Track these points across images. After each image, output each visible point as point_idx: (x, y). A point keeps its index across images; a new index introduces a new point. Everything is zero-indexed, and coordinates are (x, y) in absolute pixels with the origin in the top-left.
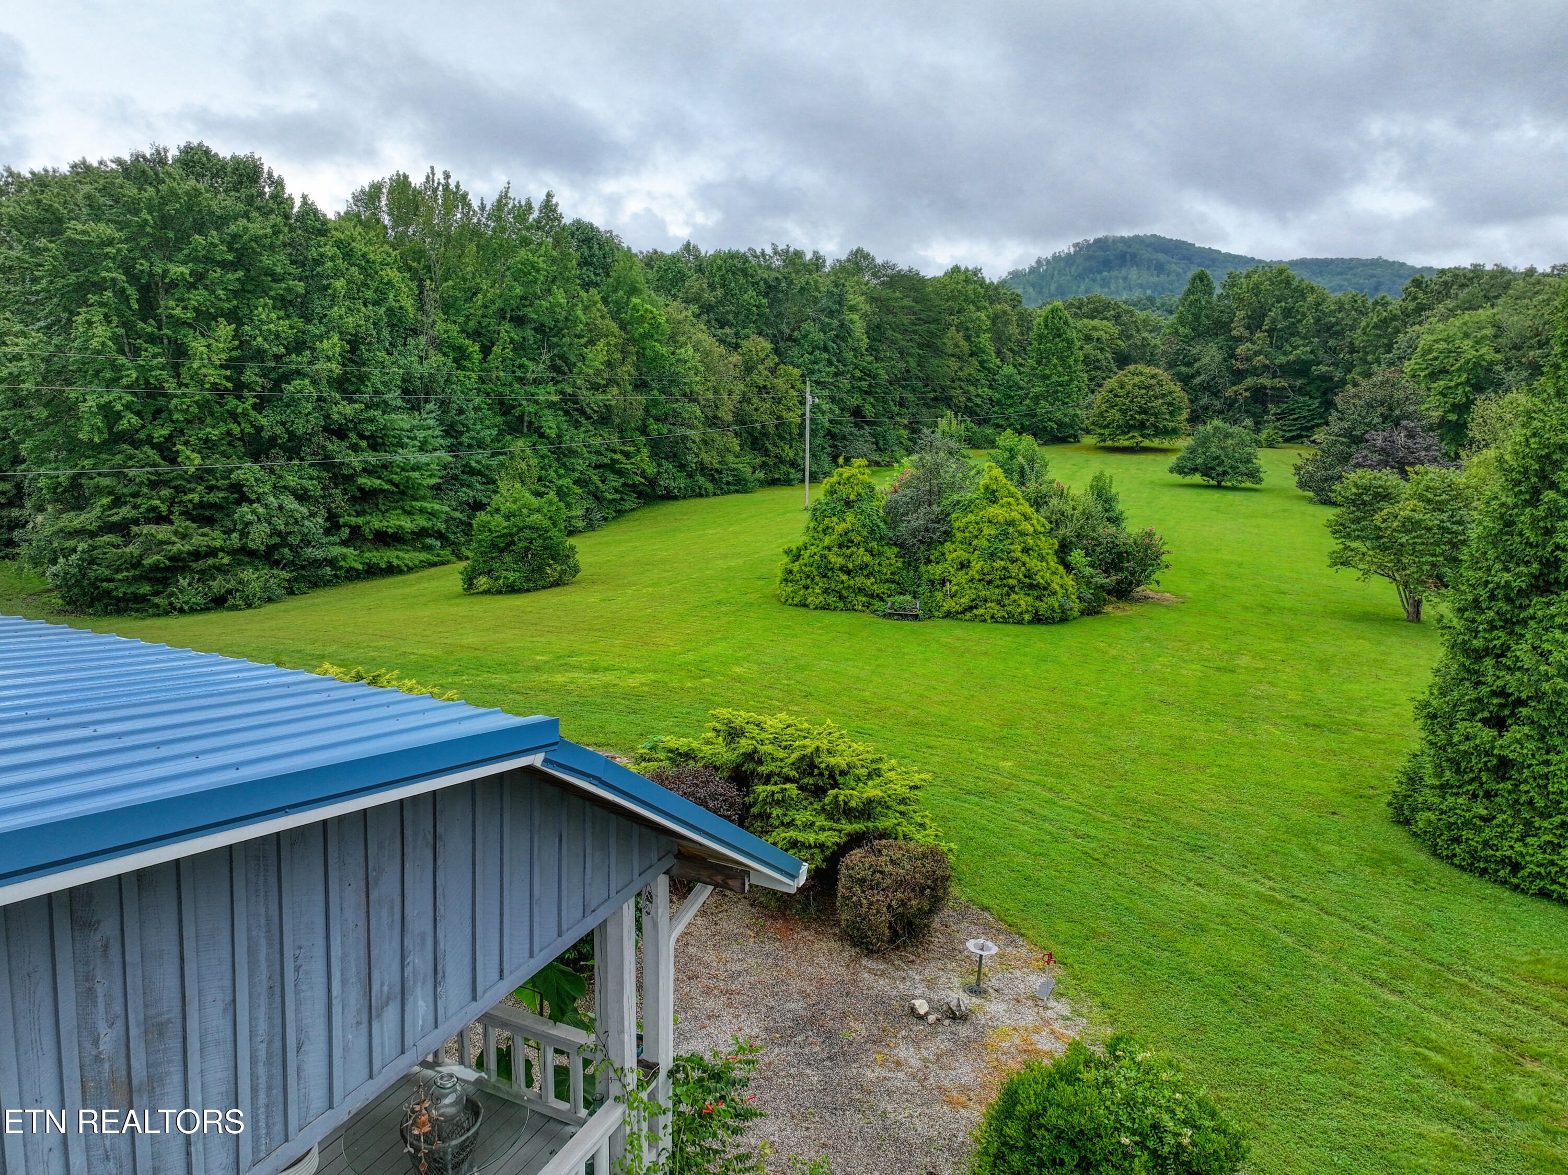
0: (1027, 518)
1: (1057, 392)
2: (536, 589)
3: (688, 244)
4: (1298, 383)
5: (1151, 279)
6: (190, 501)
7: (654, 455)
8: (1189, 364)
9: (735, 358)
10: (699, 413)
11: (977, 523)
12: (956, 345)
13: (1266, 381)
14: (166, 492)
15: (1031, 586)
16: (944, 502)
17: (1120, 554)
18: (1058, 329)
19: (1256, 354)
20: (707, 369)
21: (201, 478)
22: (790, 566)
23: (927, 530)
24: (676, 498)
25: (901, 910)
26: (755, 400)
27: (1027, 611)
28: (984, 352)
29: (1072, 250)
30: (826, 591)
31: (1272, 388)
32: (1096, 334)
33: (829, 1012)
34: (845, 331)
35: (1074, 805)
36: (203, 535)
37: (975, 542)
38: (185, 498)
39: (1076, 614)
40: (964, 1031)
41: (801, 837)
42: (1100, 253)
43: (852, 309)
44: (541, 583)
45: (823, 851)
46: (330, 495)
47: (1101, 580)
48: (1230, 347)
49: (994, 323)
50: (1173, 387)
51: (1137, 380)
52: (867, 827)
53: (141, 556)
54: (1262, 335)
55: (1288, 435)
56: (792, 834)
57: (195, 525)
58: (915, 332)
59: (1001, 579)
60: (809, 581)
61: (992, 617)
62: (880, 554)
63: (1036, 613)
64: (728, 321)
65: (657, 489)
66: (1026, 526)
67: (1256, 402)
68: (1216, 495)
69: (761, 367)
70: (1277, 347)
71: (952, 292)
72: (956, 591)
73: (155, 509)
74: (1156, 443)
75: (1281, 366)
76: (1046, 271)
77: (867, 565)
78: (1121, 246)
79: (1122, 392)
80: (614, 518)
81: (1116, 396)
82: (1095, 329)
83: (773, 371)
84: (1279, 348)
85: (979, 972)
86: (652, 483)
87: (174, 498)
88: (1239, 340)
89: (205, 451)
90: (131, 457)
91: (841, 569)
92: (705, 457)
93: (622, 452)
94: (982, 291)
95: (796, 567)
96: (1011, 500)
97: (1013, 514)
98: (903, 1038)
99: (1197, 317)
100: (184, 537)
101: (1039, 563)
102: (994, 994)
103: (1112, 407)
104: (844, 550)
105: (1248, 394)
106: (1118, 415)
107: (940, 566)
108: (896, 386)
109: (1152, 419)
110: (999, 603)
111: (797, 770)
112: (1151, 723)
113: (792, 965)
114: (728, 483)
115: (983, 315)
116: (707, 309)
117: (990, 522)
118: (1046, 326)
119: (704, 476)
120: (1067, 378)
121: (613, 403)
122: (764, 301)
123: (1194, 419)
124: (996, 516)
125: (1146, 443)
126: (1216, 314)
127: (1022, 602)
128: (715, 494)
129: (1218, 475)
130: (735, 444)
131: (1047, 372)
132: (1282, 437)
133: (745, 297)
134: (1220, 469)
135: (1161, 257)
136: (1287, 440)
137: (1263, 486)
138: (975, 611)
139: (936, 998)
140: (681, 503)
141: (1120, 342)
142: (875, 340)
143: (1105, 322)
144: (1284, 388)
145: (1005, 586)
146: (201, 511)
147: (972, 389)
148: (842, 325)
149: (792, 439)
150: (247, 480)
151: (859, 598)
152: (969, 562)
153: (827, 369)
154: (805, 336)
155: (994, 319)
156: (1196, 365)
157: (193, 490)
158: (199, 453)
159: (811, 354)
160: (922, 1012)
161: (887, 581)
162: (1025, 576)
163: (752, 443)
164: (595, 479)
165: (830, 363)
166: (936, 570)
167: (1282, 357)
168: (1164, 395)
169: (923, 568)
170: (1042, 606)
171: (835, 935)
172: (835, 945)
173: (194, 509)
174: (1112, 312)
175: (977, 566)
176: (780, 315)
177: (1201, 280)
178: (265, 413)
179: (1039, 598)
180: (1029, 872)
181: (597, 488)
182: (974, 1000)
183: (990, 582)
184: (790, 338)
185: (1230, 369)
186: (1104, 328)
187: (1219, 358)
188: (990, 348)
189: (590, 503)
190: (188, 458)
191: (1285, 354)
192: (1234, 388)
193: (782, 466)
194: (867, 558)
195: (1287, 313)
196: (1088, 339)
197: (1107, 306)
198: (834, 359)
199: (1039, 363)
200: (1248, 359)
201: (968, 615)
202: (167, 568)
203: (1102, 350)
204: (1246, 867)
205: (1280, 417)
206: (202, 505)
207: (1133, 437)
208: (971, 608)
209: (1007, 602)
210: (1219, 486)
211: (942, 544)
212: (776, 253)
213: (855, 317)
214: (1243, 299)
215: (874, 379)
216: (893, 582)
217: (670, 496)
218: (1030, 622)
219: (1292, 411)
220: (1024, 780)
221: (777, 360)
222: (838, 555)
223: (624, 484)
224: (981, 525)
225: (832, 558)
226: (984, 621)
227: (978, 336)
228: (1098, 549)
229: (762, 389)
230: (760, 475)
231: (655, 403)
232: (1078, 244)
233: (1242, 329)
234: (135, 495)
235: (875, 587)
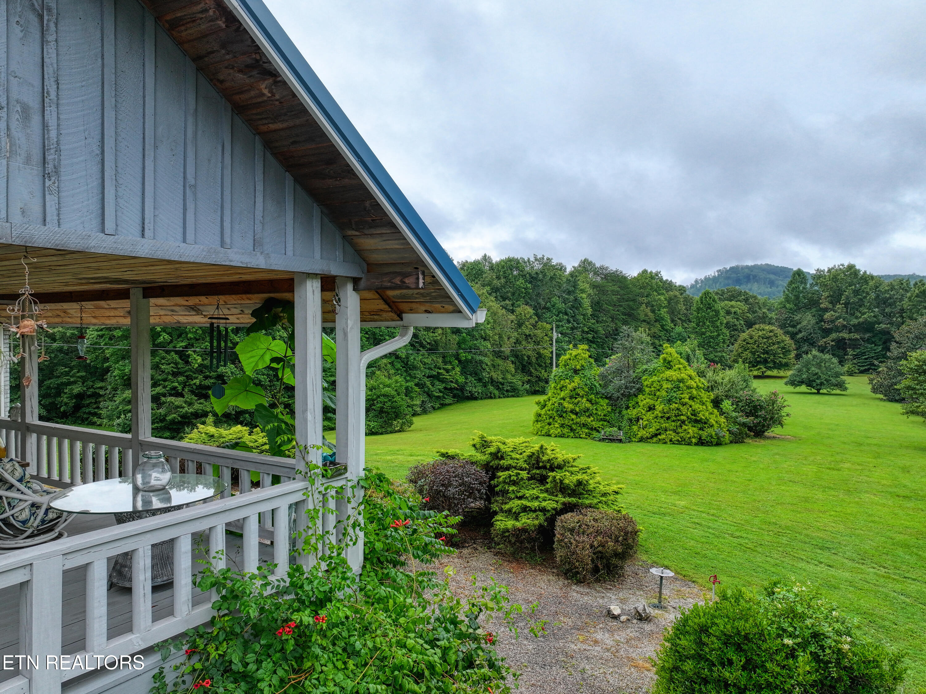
0: (691, 378)
1: (710, 342)
2: (387, 433)
3: (485, 255)
4: (867, 336)
5: (767, 290)
6: (195, 384)
7: (463, 372)
8: (794, 326)
9: (512, 317)
10: (489, 346)
11: (659, 382)
12: (646, 315)
13: (845, 335)
14: (181, 379)
15: (696, 421)
16: (637, 371)
17: (755, 407)
18: (709, 304)
19: (838, 318)
20: (495, 322)
21: (201, 371)
22: (540, 411)
23: (626, 388)
24: (476, 399)
25: (600, 549)
26: (524, 343)
27: (694, 437)
28: (663, 320)
29: (716, 274)
30: (562, 426)
31: (849, 339)
32: (733, 310)
33: (545, 611)
34: (577, 304)
35: (729, 522)
36: (200, 403)
37: (658, 393)
38: (192, 382)
39: (727, 441)
40: (648, 627)
41: (529, 504)
42: (733, 275)
43: (583, 291)
44: (389, 429)
45: (545, 515)
46: (274, 385)
47: (744, 420)
48: (820, 315)
49: (669, 303)
50: (784, 337)
51: (760, 333)
52: (578, 502)
53: (166, 415)
54: (840, 306)
55: (862, 368)
56: (524, 502)
57: (196, 398)
58: (621, 306)
59: (675, 416)
60: (551, 420)
61: (671, 441)
62: (597, 403)
63: (700, 439)
64: (508, 297)
65: (465, 392)
66: (692, 383)
67: (839, 349)
68: (817, 397)
69: (527, 323)
70: (851, 314)
71: (643, 283)
72: (646, 425)
73: (175, 388)
74: (775, 373)
75: (854, 326)
76: (701, 287)
77: (588, 410)
78: (746, 270)
79: (751, 341)
80: (439, 408)
81: (748, 343)
82: (732, 306)
83: (534, 326)
84: (852, 314)
85: (660, 597)
86: (462, 389)
87: (186, 382)
88: (826, 310)
89: (204, 356)
90: (163, 358)
91: (572, 411)
92: (494, 375)
93: (444, 369)
94: (661, 284)
95: (543, 412)
96: (681, 366)
97: (682, 375)
98: (601, 628)
99: (797, 297)
100: (190, 404)
101: (701, 406)
102: (673, 610)
103: (746, 350)
104: (573, 400)
105: (833, 343)
106: (750, 355)
107: (635, 410)
108: (610, 339)
109: (772, 357)
110: (674, 431)
111: (528, 464)
112: (783, 490)
113: (520, 585)
114: (507, 391)
115: (662, 298)
116: (495, 290)
117: (667, 380)
118: (702, 303)
119: (493, 386)
120: (716, 333)
121: (439, 338)
122: (529, 285)
123: (798, 357)
124: (672, 376)
125: (769, 373)
126: (810, 295)
127: (690, 431)
128: (499, 397)
129: (817, 385)
130: (512, 368)
131: (704, 330)
132: (858, 369)
133: (518, 283)
134: (818, 381)
135: (772, 277)
136: (862, 372)
137: (848, 392)
138: (659, 437)
139: (627, 608)
140: (480, 402)
141: (748, 315)
142: (596, 311)
143: (739, 303)
144: (856, 339)
145: (679, 420)
146: (200, 391)
147: (657, 341)
148: (576, 300)
149: (546, 366)
150: (227, 373)
151: (583, 430)
152: (654, 406)
153: (567, 325)
154: (553, 306)
155: (670, 300)
156: (798, 327)
157: (197, 378)
158: (201, 356)
159: (557, 316)
160: (616, 613)
161: (601, 420)
162: (692, 415)
163: (522, 369)
164: (428, 383)
165: (569, 322)
166: (633, 413)
167: (854, 320)
168: (778, 343)
169: (624, 412)
170: (704, 434)
171: (553, 572)
172: (551, 577)
173: (196, 389)
174: (743, 297)
175: (659, 407)
176: (538, 295)
177: (799, 275)
178: (239, 335)
179: (701, 429)
180: (699, 550)
181: (429, 389)
182: (656, 611)
183: (668, 418)
184: (545, 308)
185: (820, 328)
186: (738, 306)
187: (813, 321)
188: (667, 317)
189: (425, 398)
190: (195, 359)
191: (857, 318)
192: (824, 340)
193: (540, 383)
194: (588, 405)
195: (856, 292)
196: (728, 313)
197: (740, 293)
198: (571, 320)
199: (698, 325)
200: (833, 321)
201: (655, 439)
202: (179, 423)
203: (738, 319)
204: (865, 560)
205: (856, 357)
206: (201, 387)
207: (760, 368)
208: (656, 435)
209: (680, 430)
210: (818, 393)
211: (636, 396)
212: (536, 260)
213: (584, 296)
214: (826, 285)
215: (596, 333)
216: (605, 421)
217: (472, 398)
218: (696, 444)
219: (863, 354)
220: (694, 510)
221: (537, 319)
222: (569, 403)
223: (445, 388)
224: (662, 383)
225: (566, 404)
226: (665, 443)
227: (659, 310)
228: (740, 404)
229: (527, 336)
230: (527, 387)
231: (464, 341)
232: (720, 270)
233: (827, 303)
234: (165, 380)
235: (594, 423)
